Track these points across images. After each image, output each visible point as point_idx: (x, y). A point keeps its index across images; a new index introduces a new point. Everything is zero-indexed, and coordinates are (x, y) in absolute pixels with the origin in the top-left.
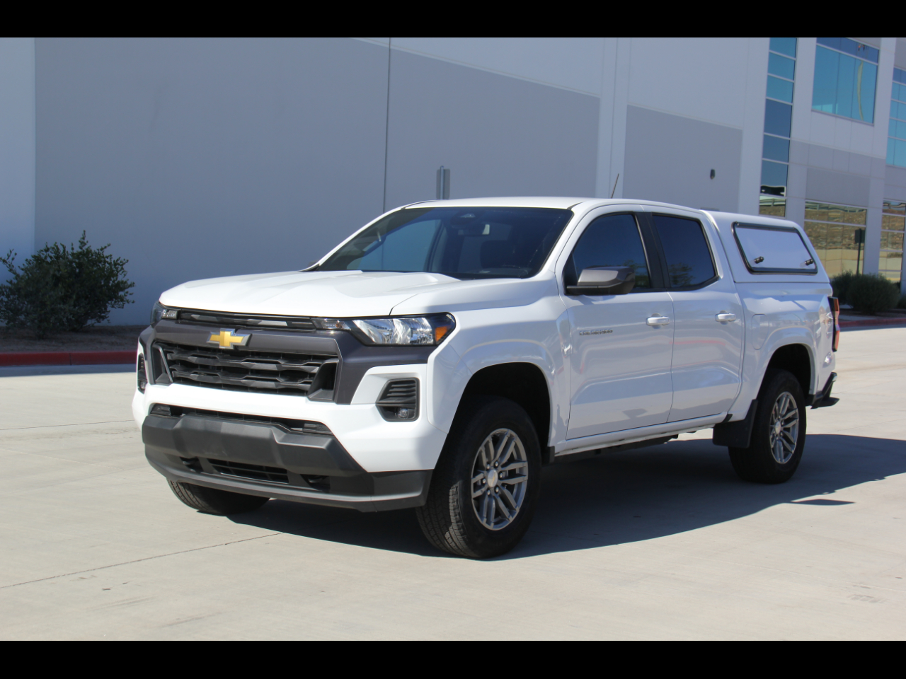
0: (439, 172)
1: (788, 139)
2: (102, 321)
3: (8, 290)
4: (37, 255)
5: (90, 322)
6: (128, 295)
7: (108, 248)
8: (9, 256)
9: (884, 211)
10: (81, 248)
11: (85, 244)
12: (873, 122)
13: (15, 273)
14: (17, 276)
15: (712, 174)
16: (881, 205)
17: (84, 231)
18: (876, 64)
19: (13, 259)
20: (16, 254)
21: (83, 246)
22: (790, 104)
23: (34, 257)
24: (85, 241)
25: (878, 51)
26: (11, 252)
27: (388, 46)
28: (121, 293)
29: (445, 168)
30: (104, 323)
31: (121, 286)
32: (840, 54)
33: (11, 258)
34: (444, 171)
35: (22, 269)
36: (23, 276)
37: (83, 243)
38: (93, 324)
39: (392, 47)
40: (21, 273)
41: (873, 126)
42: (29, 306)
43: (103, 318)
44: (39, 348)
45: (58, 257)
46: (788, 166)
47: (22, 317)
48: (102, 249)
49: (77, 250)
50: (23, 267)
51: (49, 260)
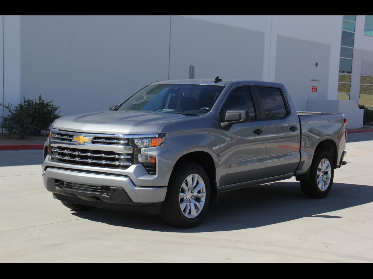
0: (190, 67)
1: (352, 48)
2: (47, 131)
3: (9, 119)
4: (21, 104)
5: (42, 132)
8: (8, 105)
10: (39, 101)
11: (41, 99)
13: (11, 112)
14: (12, 114)
15: (317, 64)
17: (41, 94)
19: (10, 107)
20: (11, 104)
21: (40, 100)
22: (353, 32)
23: (19, 105)
24: (41, 98)
26: (9, 104)
33: (9, 106)
34: (192, 67)
35: (15, 111)
36: (15, 113)
37: (40, 99)
38: (44, 133)
40: (14, 112)
42: (17, 125)
44: (21, 143)
45: (29, 105)
46: (352, 60)
47: (15, 130)
48: (49, 102)
49: (38, 102)
50: (15, 110)
51: (26, 106)
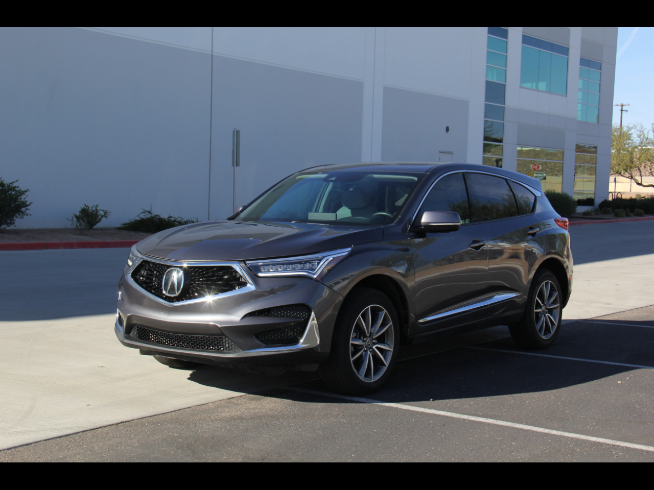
0: (234, 132)
1: (503, 106)
5: (3, 226)
6: (27, 211)
7: (16, 183)
9: (576, 152)
12: (566, 94)
15: (447, 129)
16: (574, 148)
18: (567, 57)
22: (504, 83)
25: (568, 49)
27: (211, 53)
28: (23, 209)
29: (237, 129)
30: (12, 227)
31: (24, 204)
32: (540, 50)
34: (237, 131)
38: (5, 228)
39: (213, 54)
41: (567, 97)
43: (12, 224)
46: (503, 123)
48: (11, 183)
